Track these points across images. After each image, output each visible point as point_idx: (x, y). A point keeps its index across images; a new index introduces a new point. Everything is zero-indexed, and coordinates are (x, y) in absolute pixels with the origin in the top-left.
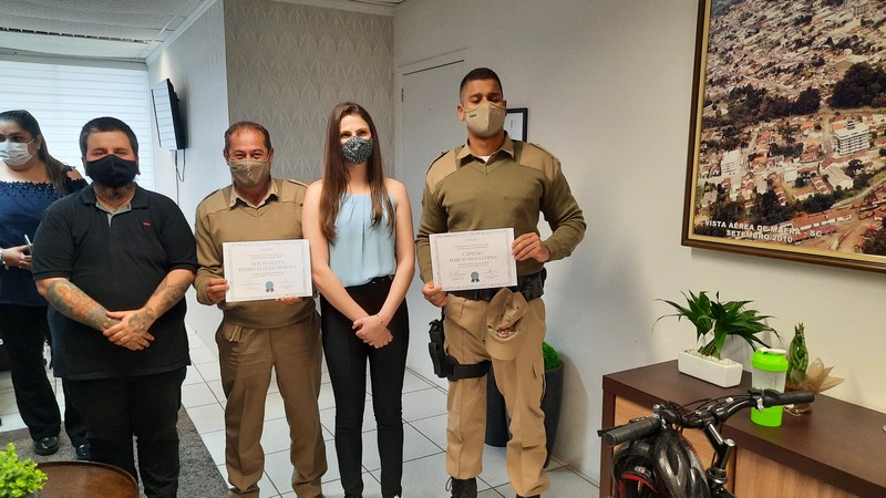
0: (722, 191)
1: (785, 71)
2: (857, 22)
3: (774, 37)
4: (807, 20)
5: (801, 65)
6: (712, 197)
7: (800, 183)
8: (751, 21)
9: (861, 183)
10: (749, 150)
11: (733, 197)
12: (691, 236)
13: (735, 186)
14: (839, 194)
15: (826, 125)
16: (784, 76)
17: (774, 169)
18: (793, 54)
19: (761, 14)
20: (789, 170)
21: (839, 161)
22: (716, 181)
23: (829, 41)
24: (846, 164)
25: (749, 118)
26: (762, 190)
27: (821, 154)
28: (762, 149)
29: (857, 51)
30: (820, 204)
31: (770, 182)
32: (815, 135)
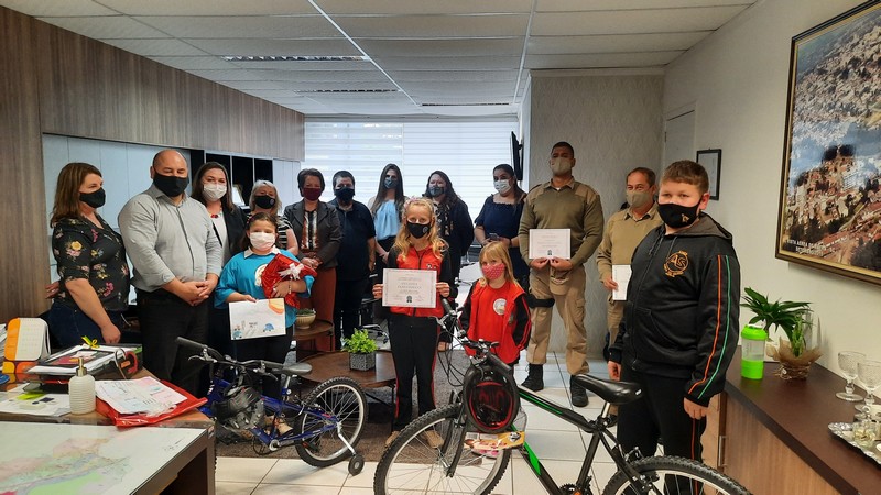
0: (795, 215)
2: (852, 93)
3: (820, 102)
4: (833, 90)
6: (790, 221)
7: (827, 212)
8: (811, 89)
9: (851, 213)
10: (807, 186)
11: (800, 220)
12: (781, 252)
13: (801, 213)
14: (843, 220)
15: (839, 169)
16: (823, 130)
17: (817, 200)
18: (827, 114)
19: (815, 84)
20: (823, 200)
21: (843, 195)
22: (793, 208)
23: (842, 105)
24: (845, 197)
26: (812, 217)
27: (836, 190)
28: (813, 186)
29: (853, 115)
30: (834, 227)
31: (815, 210)
32: (834, 175)
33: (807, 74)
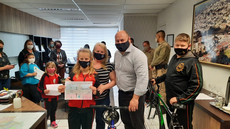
0: (195, 50)
1: (203, 27)
2: (211, 19)
3: (202, 21)
4: (205, 18)
5: (205, 27)
6: (194, 52)
7: (204, 49)
9: (211, 49)
10: (198, 43)
11: (196, 52)
13: (197, 50)
14: (209, 51)
15: (207, 38)
16: (203, 28)
17: (201, 46)
18: (204, 24)
19: (200, 17)
20: (203, 46)
21: (209, 45)
23: (208, 22)
25: (199, 36)
26: (200, 51)
28: (200, 43)
29: (211, 24)
30: (206, 53)
31: (201, 49)
32: (206, 40)
33: (198, 14)
